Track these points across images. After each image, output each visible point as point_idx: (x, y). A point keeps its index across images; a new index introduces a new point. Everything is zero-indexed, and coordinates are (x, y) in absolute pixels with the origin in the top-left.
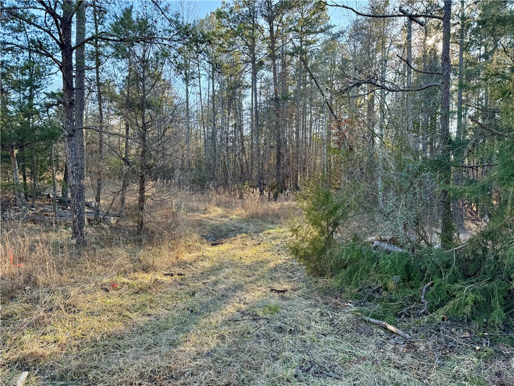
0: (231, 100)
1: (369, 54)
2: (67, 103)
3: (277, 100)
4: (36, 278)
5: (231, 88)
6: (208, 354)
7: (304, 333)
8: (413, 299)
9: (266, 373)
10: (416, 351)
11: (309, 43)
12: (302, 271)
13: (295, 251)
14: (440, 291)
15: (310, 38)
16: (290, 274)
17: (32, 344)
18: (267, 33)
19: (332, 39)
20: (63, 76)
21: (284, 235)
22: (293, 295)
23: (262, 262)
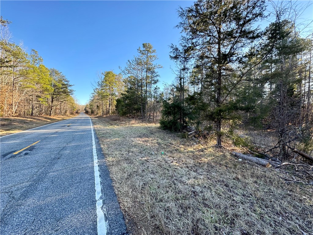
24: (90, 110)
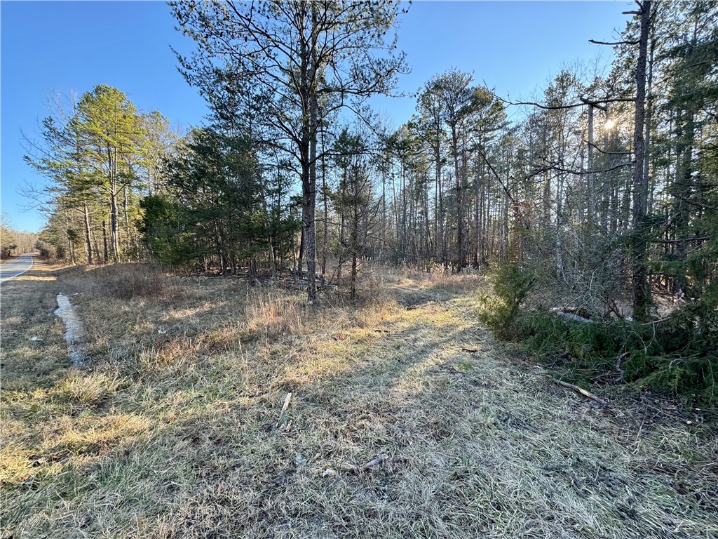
0: (418, 193)
1: (545, 143)
2: (306, 203)
3: (458, 189)
4: (289, 328)
5: (419, 183)
6: (417, 396)
7: (497, 388)
8: (607, 367)
9: (469, 417)
10: (614, 416)
11: (486, 140)
12: (489, 336)
13: (484, 318)
14: (638, 362)
15: (488, 135)
16: (478, 337)
17: (291, 374)
18: (449, 135)
19: (509, 134)
20: (303, 184)
21: (468, 303)
22: (483, 355)
23: (451, 325)
24: (53, 249)
